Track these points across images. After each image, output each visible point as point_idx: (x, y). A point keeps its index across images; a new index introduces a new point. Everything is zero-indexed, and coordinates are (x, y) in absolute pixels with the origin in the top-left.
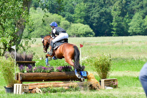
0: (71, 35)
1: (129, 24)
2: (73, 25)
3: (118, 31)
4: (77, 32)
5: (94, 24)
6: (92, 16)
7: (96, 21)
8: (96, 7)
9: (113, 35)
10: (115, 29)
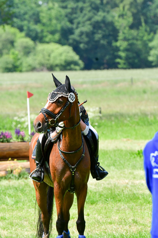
0: (38, 66)
1: (151, 44)
2: (40, 47)
3: (130, 58)
4: (48, 60)
5: (82, 46)
6: (77, 28)
7: (86, 39)
8: (84, 12)
9: (119, 66)
10: (123, 54)
